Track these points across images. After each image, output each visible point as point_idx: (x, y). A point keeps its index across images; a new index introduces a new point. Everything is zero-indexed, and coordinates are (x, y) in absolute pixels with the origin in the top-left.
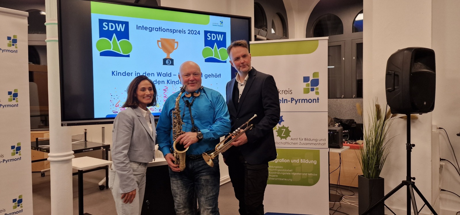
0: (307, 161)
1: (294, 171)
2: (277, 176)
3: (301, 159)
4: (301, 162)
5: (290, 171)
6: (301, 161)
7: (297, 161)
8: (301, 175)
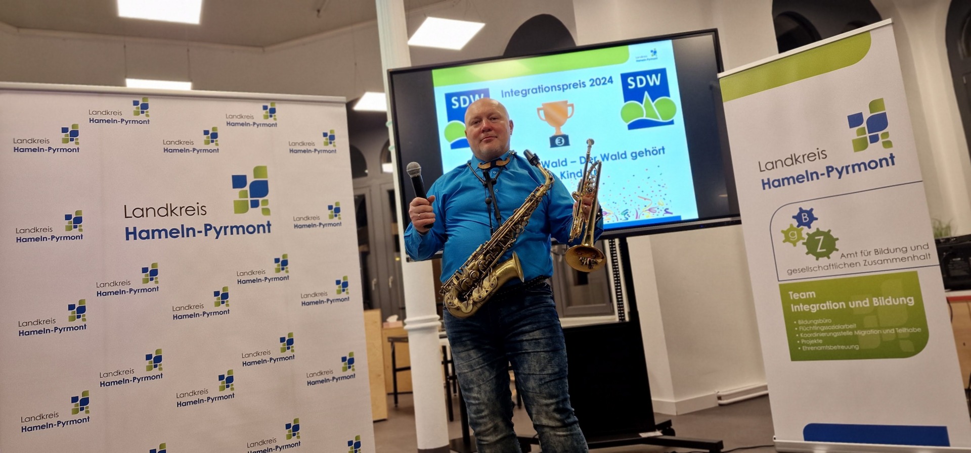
0: (890, 299)
1: (861, 327)
2: (821, 341)
3: (874, 299)
4: (875, 305)
5: (851, 326)
6: (874, 302)
7: (866, 303)
8: (881, 335)
